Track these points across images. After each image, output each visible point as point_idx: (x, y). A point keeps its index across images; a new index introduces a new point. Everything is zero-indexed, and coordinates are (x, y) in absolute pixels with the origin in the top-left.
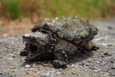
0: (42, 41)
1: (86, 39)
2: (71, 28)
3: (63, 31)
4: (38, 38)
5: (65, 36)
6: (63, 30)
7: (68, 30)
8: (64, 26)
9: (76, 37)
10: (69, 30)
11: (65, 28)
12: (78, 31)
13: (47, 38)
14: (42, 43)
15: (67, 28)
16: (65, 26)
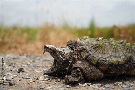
0: (62, 55)
1: (119, 68)
2: (103, 51)
3: (90, 52)
4: (59, 52)
5: (89, 57)
6: (90, 50)
7: (97, 51)
8: (94, 46)
9: (102, 61)
10: (99, 52)
11: (94, 48)
12: (111, 56)
13: (69, 54)
14: (62, 58)
15: (97, 49)
16: (96, 46)
